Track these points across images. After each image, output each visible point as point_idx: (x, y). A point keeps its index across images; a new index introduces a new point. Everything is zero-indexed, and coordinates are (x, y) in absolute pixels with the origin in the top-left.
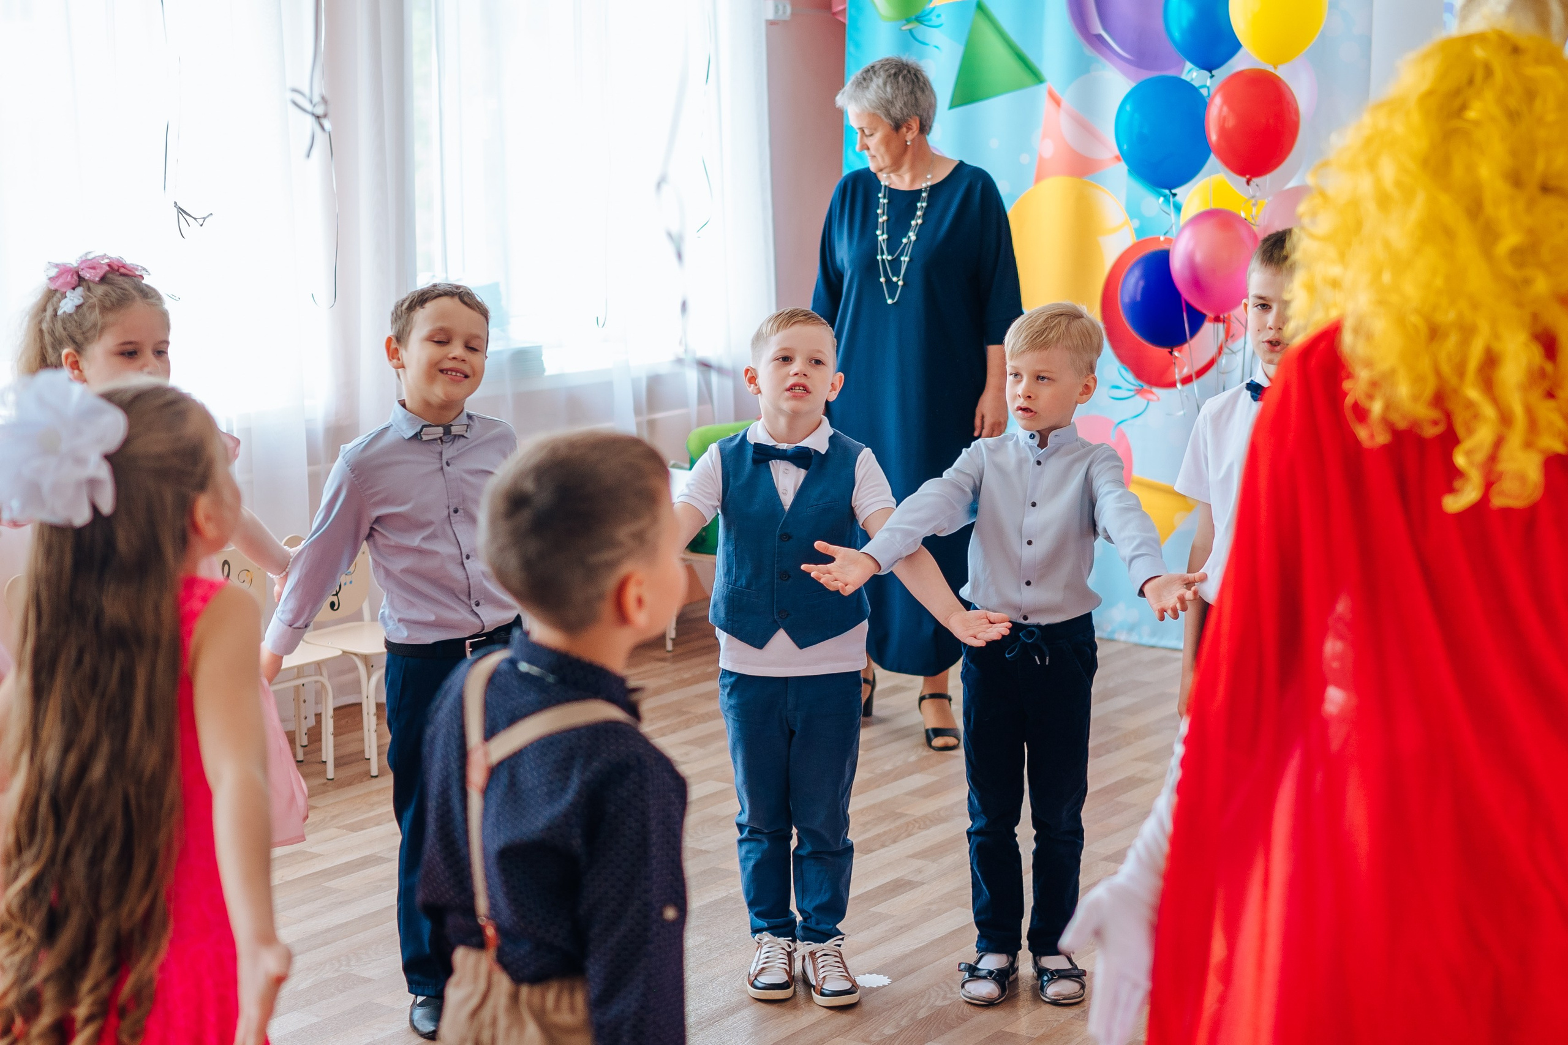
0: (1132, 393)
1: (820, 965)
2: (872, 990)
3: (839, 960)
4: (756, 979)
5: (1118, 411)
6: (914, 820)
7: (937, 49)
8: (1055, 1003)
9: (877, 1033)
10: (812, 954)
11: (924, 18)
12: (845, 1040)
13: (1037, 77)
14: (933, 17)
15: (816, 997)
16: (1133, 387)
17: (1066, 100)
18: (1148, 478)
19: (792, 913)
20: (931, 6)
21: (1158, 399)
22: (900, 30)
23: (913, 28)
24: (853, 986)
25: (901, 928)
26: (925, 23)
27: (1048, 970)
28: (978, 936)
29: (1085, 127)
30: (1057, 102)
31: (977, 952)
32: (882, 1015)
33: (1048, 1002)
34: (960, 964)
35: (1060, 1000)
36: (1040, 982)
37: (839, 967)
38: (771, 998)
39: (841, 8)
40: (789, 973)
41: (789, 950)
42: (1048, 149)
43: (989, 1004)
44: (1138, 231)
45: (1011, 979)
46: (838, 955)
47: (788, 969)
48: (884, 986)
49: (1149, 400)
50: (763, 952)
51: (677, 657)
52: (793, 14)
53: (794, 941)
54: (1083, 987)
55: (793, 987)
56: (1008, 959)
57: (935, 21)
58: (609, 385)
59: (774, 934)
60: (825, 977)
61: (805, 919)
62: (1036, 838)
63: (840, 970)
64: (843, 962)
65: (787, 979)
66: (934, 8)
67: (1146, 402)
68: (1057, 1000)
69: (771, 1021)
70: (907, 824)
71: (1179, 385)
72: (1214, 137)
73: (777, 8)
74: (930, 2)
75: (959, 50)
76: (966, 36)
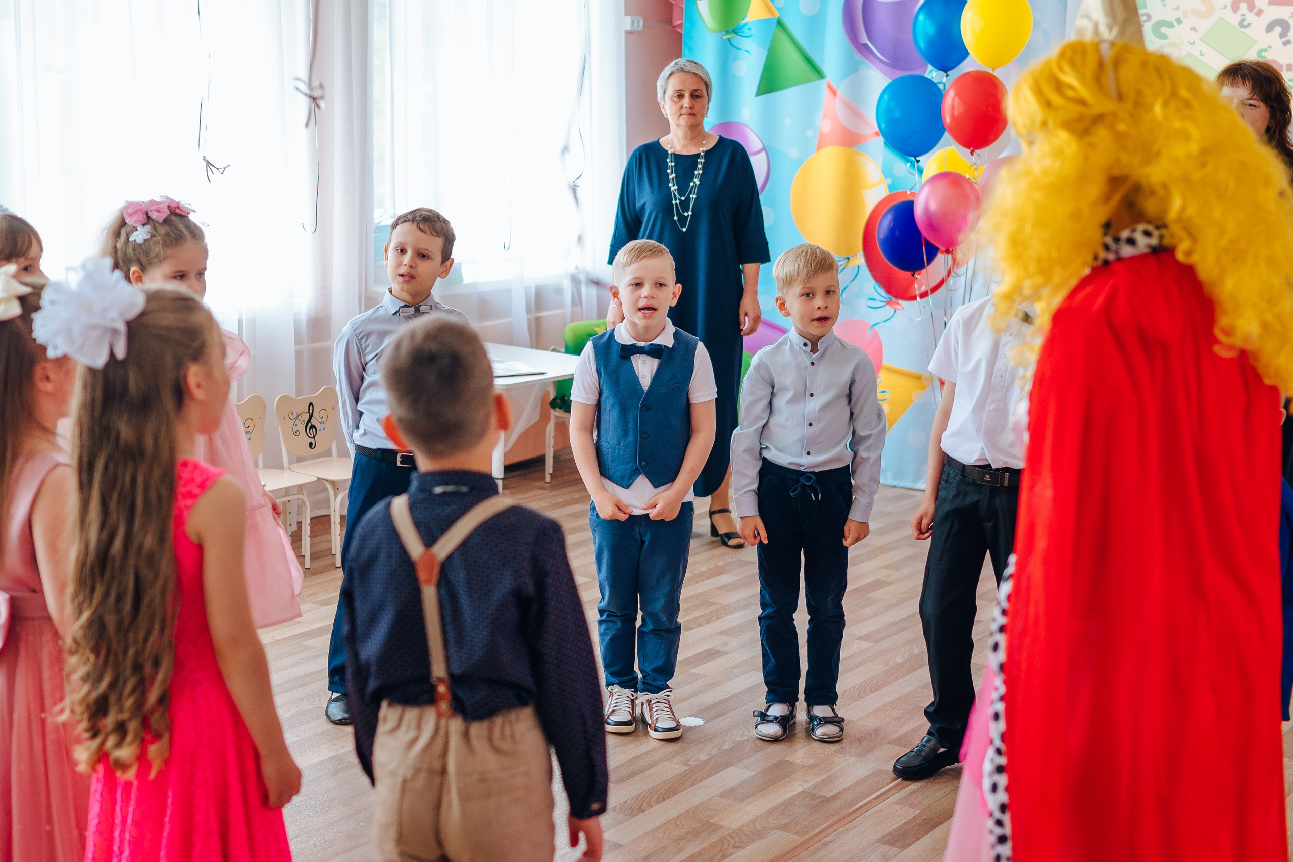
0: (884, 304)
1: (654, 710)
2: (691, 728)
3: (668, 706)
4: (608, 718)
5: (874, 317)
6: (722, 608)
7: (746, 53)
8: (822, 741)
9: (694, 759)
10: (649, 701)
11: (739, 31)
12: (671, 764)
13: (820, 75)
14: (746, 30)
15: (652, 733)
16: (884, 300)
17: (840, 92)
18: (893, 365)
19: (635, 672)
20: (744, 22)
21: (903, 308)
22: (722, 39)
23: (731, 38)
24: (677, 725)
25: (712, 684)
26: (740, 34)
27: (817, 717)
28: (767, 691)
29: (854, 111)
30: (834, 93)
31: (766, 703)
32: (699, 746)
33: (817, 740)
34: (754, 711)
35: (825, 738)
36: (811, 725)
37: (668, 711)
38: (619, 732)
39: (679, 22)
40: (632, 714)
41: (633, 698)
42: (826, 126)
43: (775, 740)
44: (890, 187)
45: (791, 723)
46: (667, 702)
47: (631, 711)
48: (700, 726)
49: (895, 309)
50: (613, 699)
51: (553, 487)
52: (644, 26)
53: (636, 691)
54: (842, 730)
55: (634, 724)
56: (789, 709)
57: (746, 32)
58: (509, 291)
59: (622, 687)
60: (657, 718)
61: (644, 677)
62: (810, 622)
63: (668, 713)
64: (670, 708)
65: (631, 718)
66: (746, 24)
67: (894, 310)
68: (823, 738)
69: (619, 749)
70: (717, 610)
71: (918, 299)
72: (948, 120)
73: (633, 22)
74: (744, 19)
75: (764, 54)
76: (769, 44)
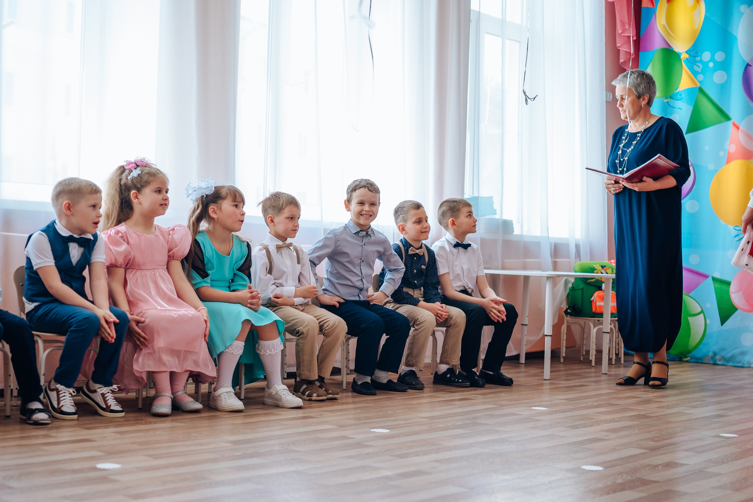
7: (678, 109)
11: (674, 97)
13: (727, 118)
17: (741, 127)
20: (677, 91)
22: (663, 102)
23: (669, 101)
26: (674, 99)
30: (738, 128)
42: (733, 148)
57: (678, 97)
66: (678, 92)
74: (677, 89)
75: (691, 108)
76: (694, 102)
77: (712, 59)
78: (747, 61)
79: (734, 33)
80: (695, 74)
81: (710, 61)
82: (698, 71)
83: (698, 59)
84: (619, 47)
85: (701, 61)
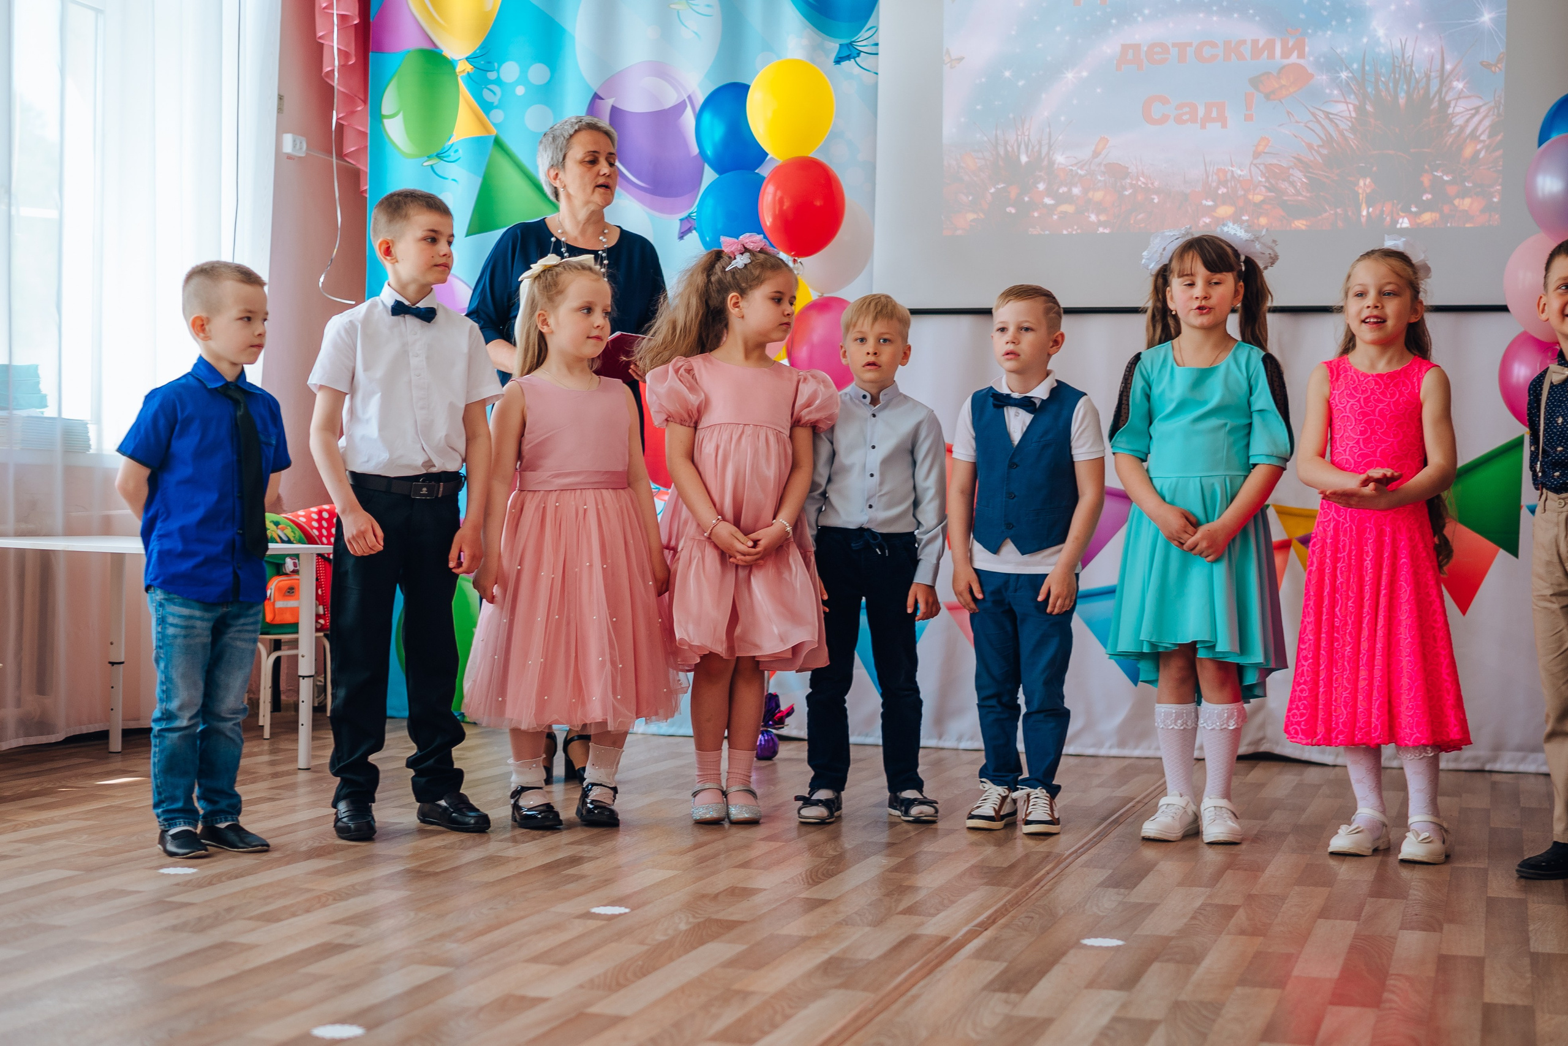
7: (455, 182)
11: (444, 154)
14: (451, 153)
20: (450, 143)
22: (422, 164)
23: (434, 164)
26: (445, 158)
39: (353, 149)
52: (307, 151)
57: (453, 156)
66: (452, 144)
73: (294, 141)
74: (450, 139)
75: (479, 181)
76: (483, 170)
77: (523, 79)
78: (595, 88)
79: (568, 26)
80: (487, 107)
81: (517, 83)
82: (493, 103)
83: (492, 76)
84: (320, 38)
85: (498, 82)
